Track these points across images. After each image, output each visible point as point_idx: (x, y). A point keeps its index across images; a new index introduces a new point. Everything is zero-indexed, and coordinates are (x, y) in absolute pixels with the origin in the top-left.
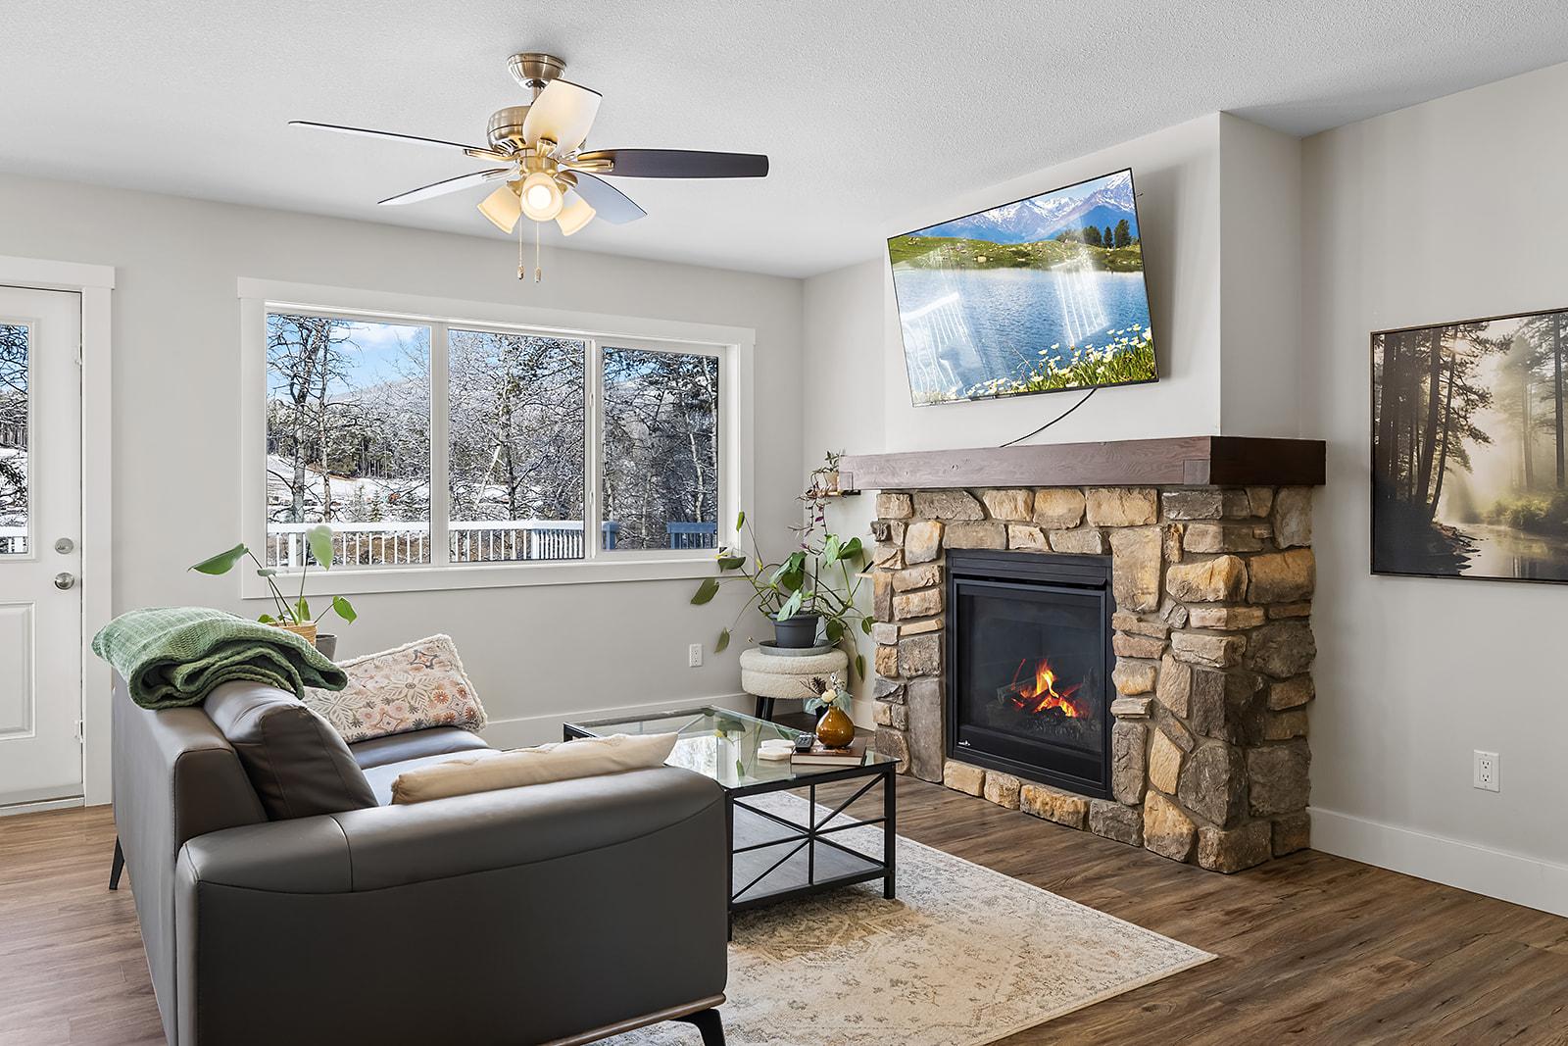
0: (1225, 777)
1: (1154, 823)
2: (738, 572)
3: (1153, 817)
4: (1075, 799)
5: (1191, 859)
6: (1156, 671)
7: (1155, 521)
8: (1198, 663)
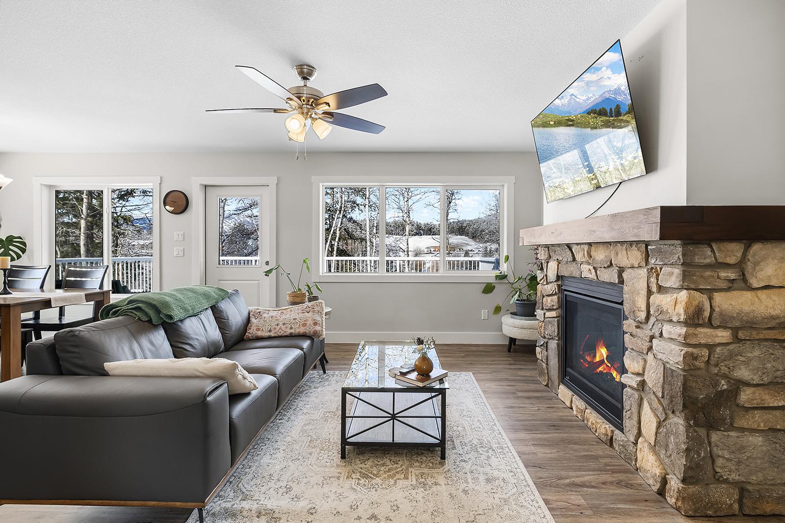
0: (684, 447)
1: (643, 459)
2: (505, 281)
3: (642, 455)
4: (607, 426)
5: (662, 492)
6: (645, 361)
7: (644, 264)
8: (668, 363)
